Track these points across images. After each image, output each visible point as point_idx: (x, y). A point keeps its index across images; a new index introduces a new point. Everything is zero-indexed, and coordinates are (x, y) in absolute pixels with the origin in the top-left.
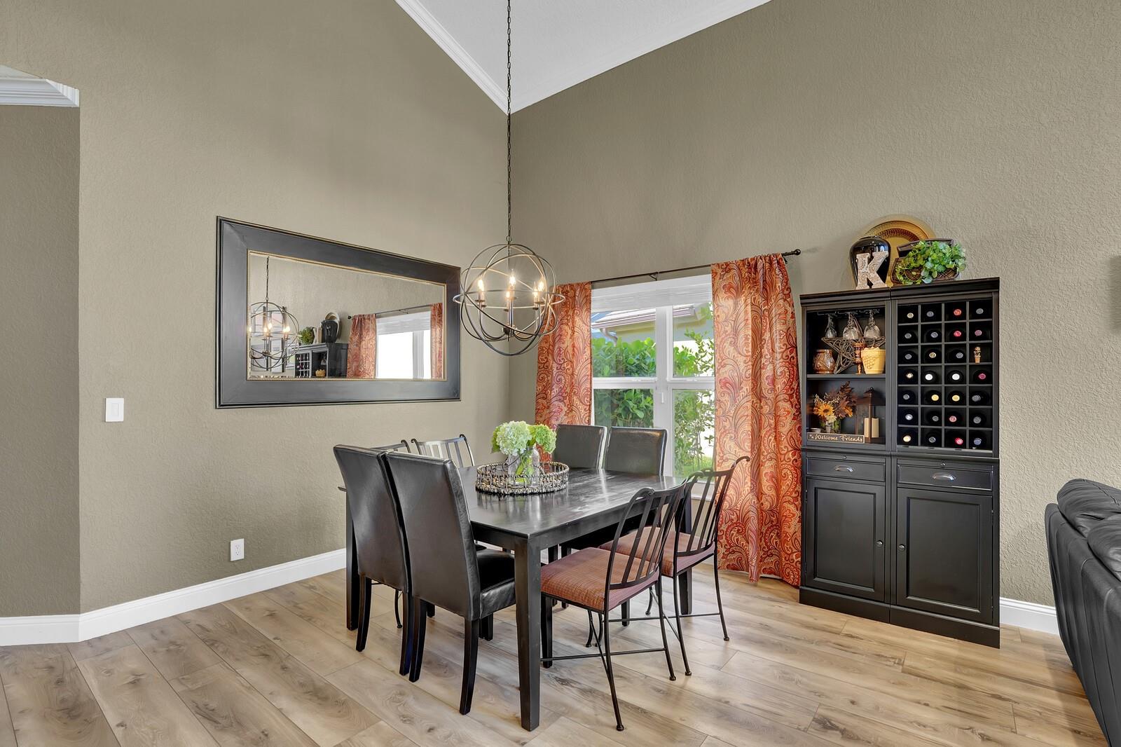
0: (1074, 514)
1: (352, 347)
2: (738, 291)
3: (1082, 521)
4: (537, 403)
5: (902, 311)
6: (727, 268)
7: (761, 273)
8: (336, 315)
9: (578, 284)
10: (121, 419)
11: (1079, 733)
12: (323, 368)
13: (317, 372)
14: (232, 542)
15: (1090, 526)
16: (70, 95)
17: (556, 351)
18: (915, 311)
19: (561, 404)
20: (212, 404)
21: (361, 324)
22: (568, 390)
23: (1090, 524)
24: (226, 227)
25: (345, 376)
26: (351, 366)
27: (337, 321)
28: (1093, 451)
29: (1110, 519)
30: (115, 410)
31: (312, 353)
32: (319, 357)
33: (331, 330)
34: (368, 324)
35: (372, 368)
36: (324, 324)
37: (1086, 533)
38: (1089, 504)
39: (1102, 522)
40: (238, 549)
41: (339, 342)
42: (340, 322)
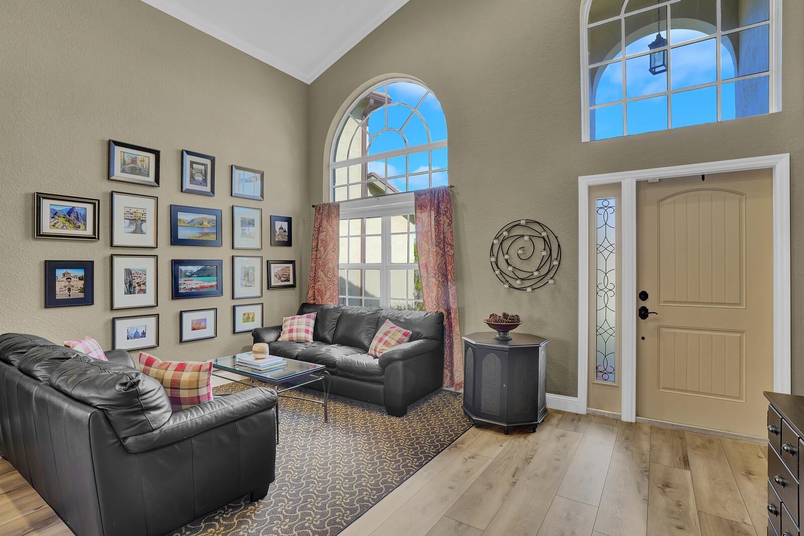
0: (7, 354)
3: (14, 357)
11: (10, 491)
15: (18, 359)
23: (19, 357)
28: (13, 315)
29: (31, 350)
37: (16, 363)
38: (17, 346)
39: (26, 354)
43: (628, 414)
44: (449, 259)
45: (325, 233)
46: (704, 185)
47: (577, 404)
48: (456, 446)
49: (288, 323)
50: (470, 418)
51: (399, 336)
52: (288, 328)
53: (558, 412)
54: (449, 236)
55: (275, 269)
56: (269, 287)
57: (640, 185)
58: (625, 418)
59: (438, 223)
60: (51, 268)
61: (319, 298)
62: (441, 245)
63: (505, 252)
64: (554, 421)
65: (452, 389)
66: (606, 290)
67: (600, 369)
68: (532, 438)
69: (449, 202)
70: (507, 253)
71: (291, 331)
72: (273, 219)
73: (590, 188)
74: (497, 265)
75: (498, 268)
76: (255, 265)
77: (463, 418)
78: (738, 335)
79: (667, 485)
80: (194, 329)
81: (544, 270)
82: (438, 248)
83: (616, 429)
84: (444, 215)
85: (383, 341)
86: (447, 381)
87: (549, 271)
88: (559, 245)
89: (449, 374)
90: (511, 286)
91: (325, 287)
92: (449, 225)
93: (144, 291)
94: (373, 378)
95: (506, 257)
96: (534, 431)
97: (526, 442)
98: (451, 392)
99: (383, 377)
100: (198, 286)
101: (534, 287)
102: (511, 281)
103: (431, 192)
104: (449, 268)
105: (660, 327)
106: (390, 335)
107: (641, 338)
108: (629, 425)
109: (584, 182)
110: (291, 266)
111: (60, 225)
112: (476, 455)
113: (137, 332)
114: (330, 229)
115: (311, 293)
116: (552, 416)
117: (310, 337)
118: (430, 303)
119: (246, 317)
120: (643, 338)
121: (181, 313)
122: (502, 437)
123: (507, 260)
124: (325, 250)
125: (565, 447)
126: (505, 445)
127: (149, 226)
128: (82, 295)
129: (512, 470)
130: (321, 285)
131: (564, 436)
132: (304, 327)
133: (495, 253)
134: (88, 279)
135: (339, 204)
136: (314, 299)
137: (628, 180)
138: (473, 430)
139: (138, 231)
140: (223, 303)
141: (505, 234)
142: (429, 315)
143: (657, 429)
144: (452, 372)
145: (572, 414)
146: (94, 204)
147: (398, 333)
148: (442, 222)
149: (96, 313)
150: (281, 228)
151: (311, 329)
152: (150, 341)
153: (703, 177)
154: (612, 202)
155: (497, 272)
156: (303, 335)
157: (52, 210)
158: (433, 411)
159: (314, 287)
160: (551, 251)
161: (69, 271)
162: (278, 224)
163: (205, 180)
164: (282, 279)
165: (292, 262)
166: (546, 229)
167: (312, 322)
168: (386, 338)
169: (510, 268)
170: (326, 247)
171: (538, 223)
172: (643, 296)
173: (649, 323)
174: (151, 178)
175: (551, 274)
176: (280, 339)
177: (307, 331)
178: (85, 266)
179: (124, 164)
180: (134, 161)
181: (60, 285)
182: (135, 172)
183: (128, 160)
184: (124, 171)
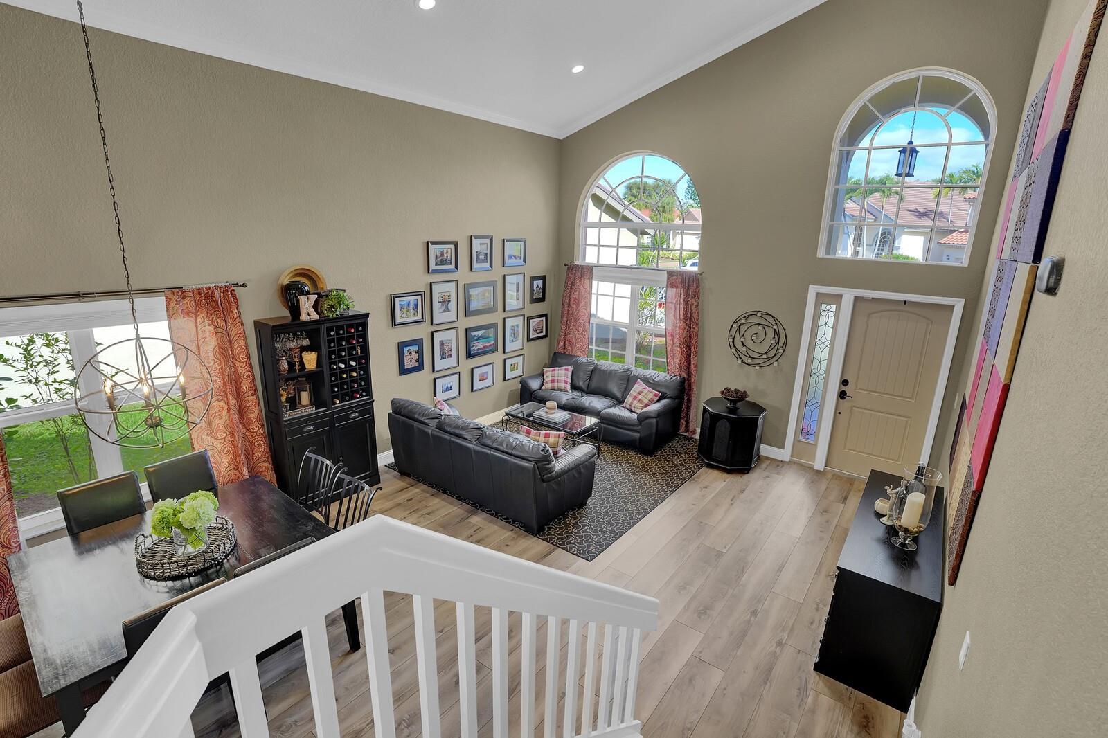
2: (193, 314)
5: (329, 330)
6: (182, 295)
7: (218, 300)
43: (819, 464)
44: (693, 335)
45: (577, 293)
46: (906, 308)
47: (784, 454)
48: (694, 480)
49: (550, 374)
50: (702, 460)
51: (651, 396)
52: (550, 379)
53: (768, 458)
54: (695, 315)
55: (533, 323)
56: (529, 340)
57: (856, 298)
58: (816, 468)
59: (686, 302)
60: (401, 346)
61: (570, 348)
62: (688, 322)
63: (741, 334)
64: (764, 465)
65: (687, 434)
66: (818, 374)
67: (805, 431)
68: (746, 477)
69: (698, 286)
70: (743, 336)
71: (553, 381)
72: (533, 279)
73: (818, 295)
74: (733, 343)
75: (735, 346)
76: (519, 321)
77: (697, 460)
78: (906, 419)
79: (826, 511)
80: (480, 381)
81: (772, 354)
82: (685, 325)
83: (807, 475)
84: (692, 297)
85: (638, 399)
86: (682, 428)
87: (775, 355)
88: (786, 336)
89: (685, 423)
90: (743, 362)
91: (576, 339)
92: (696, 307)
93: (451, 356)
94: (631, 427)
95: (742, 339)
96: (748, 472)
97: (741, 479)
98: (685, 436)
99: (640, 427)
100: (482, 346)
101: (762, 365)
102: (743, 357)
103: (683, 275)
104: (694, 342)
105: (852, 407)
106: (643, 394)
107: (837, 413)
108: (819, 472)
109: (813, 290)
110: (544, 318)
111: (404, 315)
112: (708, 486)
113: (447, 387)
114: (582, 289)
115: (562, 343)
116: (763, 462)
117: (569, 387)
118: (673, 365)
119: (513, 366)
120: (840, 413)
121: (472, 369)
122: (725, 475)
123: (742, 342)
124: (577, 308)
125: (768, 484)
126: (727, 480)
127: (452, 306)
128: (417, 364)
129: (731, 497)
130: (572, 338)
131: (768, 477)
132: (563, 378)
133: (733, 334)
134: (420, 352)
135: (592, 270)
136: (564, 349)
137: (848, 295)
138: (704, 469)
139: (447, 310)
140: (497, 357)
141: (743, 321)
142: (674, 379)
143: (837, 477)
144: (687, 422)
145: (779, 461)
146: (422, 295)
147: (650, 394)
148: (690, 303)
149: (425, 376)
150: (538, 287)
151: (569, 381)
152: (454, 393)
153: (905, 302)
154: (834, 308)
155: (733, 350)
156: (563, 385)
157: (400, 305)
158: (674, 452)
159: (565, 338)
160: (779, 339)
161: (411, 348)
162: (536, 283)
163: (486, 258)
164: (538, 331)
165: (545, 315)
166: (777, 322)
167: (570, 374)
168: (640, 397)
169: (744, 349)
170: (578, 304)
171: (772, 316)
172: (845, 383)
173: (845, 403)
174: (453, 266)
175: (776, 358)
176: (543, 388)
177: (566, 382)
178: (418, 342)
179: (437, 258)
180: (442, 254)
181: (406, 358)
182: (443, 262)
183: (439, 255)
184: (436, 264)
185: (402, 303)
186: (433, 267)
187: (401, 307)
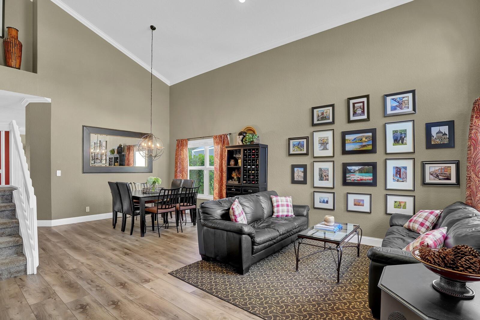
1: (127, 155)
2: (217, 143)
4: (175, 174)
5: (244, 150)
6: (216, 137)
7: (223, 139)
8: (122, 145)
9: (185, 139)
10: (60, 175)
12: (118, 162)
13: (115, 164)
14: (86, 207)
16: (49, 100)
17: (179, 159)
18: (246, 151)
19: (180, 174)
20: (81, 172)
21: (129, 148)
22: (182, 170)
24: (85, 128)
25: (124, 165)
26: (126, 162)
27: (123, 147)
30: (59, 173)
31: (114, 157)
32: (116, 159)
33: (120, 150)
34: (131, 148)
35: (133, 162)
36: (118, 148)
40: (88, 209)
41: (123, 154)
42: (124, 147)
55: (431, 169)
56: (423, 183)
60: (293, 167)
72: (429, 126)
80: (355, 205)
93: (328, 180)
111: (296, 150)
115: (468, 193)
119: (397, 204)
121: (347, 194)
127: (330, 146)
128: (303, 179)
136: (471, 199)
146: (307, 139)
149: (308, 188)
150: (440, 132)
152: (330, 206)
156: (416, 227)
161: (298, 169)
162: (435, 130)
163: (363, 112)
165: (455, 162)
167: (432, 218)
170: (475, 146)
174: (331, 120)
176: (404, 226)
177: (422, 224)
178: (304, 167)
179: (318, 116)
180: (323, 114)
181: (295, 175)
182: (323, 118)
183: (320, 114)
184: (318, 120)
185: (295, 143)
186: (316, 122)
187: (294, 145)
